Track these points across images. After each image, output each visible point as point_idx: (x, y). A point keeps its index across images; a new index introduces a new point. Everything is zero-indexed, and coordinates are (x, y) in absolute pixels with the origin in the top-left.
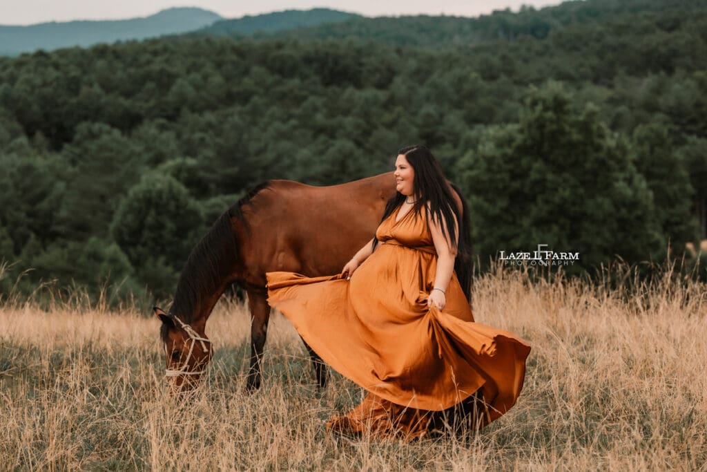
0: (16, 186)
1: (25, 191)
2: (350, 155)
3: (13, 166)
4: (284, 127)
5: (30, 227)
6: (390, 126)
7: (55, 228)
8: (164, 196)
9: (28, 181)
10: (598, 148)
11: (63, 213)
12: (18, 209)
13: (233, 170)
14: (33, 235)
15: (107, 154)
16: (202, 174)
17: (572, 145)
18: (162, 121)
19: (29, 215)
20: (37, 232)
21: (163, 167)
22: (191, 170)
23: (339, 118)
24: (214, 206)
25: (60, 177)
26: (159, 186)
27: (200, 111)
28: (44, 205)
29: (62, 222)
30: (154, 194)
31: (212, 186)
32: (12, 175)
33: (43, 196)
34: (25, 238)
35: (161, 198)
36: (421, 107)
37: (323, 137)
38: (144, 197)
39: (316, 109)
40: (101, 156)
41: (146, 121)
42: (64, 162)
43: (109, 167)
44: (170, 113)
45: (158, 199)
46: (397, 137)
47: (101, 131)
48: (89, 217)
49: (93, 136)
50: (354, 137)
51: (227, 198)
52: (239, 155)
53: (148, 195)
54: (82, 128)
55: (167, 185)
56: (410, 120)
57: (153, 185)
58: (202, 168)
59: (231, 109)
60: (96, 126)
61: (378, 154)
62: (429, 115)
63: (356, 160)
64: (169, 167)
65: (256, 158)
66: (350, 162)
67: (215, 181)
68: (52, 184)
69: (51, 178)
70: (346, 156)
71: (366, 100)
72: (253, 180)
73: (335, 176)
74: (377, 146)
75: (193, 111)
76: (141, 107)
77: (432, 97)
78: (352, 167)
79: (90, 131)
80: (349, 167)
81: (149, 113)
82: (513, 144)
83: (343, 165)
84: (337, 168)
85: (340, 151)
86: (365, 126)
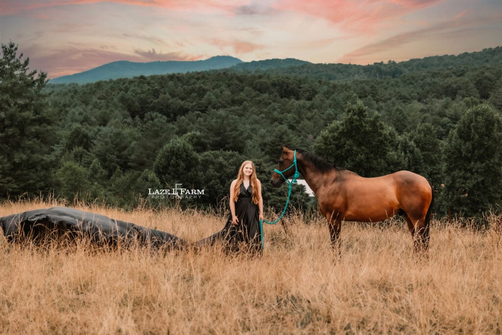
0: (112, 142)
1: (116, 145)
2: (285, 133)
3: (112, 133)
5: (118, 163)
6: (309, 119)
7: (130, 164)
8: (181, 150)
9: (118, 140)
11: (133, 157)
12: (112, 154)
13: (218, 139)
14: (118, 167)
15: (156, 128)
16: (203, 140)
19: (118, 157)
20: (121, 166)
21: (185, 135)
22: (198, 138)
24: (206, 156)
25: (135, 139)
26: (178, 145)
27: (218, 109)
28: (125, 153)
29: (133, 161)
30: (175, 149)
31: (209, 146)
32: (111, 137)
33: (126, 147)
35: (179, 151)
36: (326, 110)
37: (276, 123)
38: (171, 150)
39: (274, 109)
40: (153, 129)
41: (190, 112)
42: (137, 132)
43: (156, 135)
44: (203, 108)
45: (177, 152)
46: (313, 124)
47: (156, 117)
48: (145, 159)
49: (152, 119)
50: (291, 124)
51: (212, 152)
52: (222, 131)
53: (172, 149)
54: (148, 115)
55: (182, 144)
56: (320, 116)
57: (176, 144)
58: (203, 137)
59: (233, 108)
60: (154, 114)
61: (303, 132)
62: (330, 114)
63: (288, 135)
64: (188, 136)
65: (230, 133)
66: (284, 136)
67: (209, 144)
68: (130, 142)
69: (130, 139)
70: (283, 134)
71: (299, 106)
72: (228, 144)
73: (277, 143)
74: (303, 129)
75: (214, 108)
76: (188, 106)
77: (332, 105)
78: (285, 139)
79: (151, 116)
80: (283, 138)
81: (192, 108)
82: (338, 131)
83: (281, 138)
84: (278, 139)
85: (280, 131)
86: (298, 118)
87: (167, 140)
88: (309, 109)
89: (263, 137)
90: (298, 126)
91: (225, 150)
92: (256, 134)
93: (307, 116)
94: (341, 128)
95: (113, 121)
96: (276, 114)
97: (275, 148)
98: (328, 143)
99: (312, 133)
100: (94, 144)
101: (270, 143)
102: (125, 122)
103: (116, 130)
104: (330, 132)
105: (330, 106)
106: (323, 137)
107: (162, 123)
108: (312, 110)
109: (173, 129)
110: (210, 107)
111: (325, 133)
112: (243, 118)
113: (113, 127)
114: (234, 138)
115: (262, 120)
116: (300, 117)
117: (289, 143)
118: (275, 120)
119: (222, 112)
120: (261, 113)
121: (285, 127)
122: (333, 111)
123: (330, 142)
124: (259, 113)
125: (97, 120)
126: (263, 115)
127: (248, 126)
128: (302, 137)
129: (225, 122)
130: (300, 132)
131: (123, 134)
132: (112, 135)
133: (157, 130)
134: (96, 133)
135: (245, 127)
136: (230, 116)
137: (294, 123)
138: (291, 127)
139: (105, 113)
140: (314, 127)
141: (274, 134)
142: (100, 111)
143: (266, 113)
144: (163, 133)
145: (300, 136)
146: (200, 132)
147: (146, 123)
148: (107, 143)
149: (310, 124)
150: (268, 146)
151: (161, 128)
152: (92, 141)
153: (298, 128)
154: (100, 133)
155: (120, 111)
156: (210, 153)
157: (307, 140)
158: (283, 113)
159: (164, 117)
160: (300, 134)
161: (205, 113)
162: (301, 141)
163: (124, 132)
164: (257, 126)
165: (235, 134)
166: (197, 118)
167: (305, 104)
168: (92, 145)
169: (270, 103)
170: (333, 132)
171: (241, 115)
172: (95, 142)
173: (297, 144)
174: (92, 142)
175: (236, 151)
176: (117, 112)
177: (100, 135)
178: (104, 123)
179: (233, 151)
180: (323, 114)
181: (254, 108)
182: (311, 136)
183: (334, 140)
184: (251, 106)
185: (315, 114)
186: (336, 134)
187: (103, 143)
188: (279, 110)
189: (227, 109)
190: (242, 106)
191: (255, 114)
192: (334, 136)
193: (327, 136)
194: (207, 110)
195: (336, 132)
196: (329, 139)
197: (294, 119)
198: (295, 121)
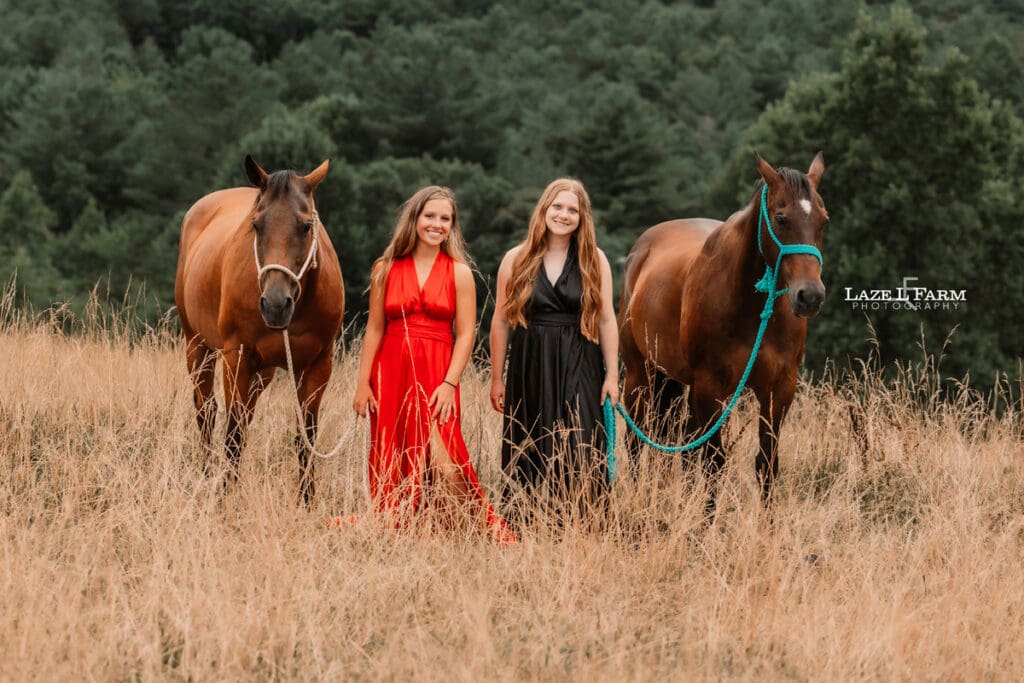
0: (74, 120)
1: (87, 129)
2: (629, 108)
3: (73, 89)
5: (90, 187)
6: (705, 67)
7: (128, 192)
8: (295, 153)
9: (93, 114)
10: (963, 122)
11: (140, 170)
12: (74, 158)
13: (417, 120)
14: (92, 201)
15: (217, 80)
16: (366, 121)
17: (917, 115)
18: (346, 34)
19: (91, 168)
20: (100, 197)
21: (309, 106)
22: (351, 115)
23: (628, 48)
24: (375, 175)
25: (146, 112)
26: (289, 136)
28: (116, 154)
29: (139, 183)
30: (279, 150)
31: (384, 143)
32: (69, 104)
33: (117, 139)
34: (81, 205)
35: (290, 156)
36: (760, 39)
37: (597, 77)
38: (264, 152)
39: (592, 32)
40: (207, 82)
41: (320, 33)
42: (155, 88)
43: (217, 100)
44: (361, 22)
45: (286, 158)
46: (717, 85)
47: (218, 43)
48: (179, 178)
49: (206, 50)
50: (647, 80)
51: (399, 163)
52: (429, 95)
53: (270, 149)
54: (192, 34)
55: (301, 135)
56: (738, 58)
57: (281, 135)
58: (368, 113)
59: (458, 23)
60: (212, 34)
61: (684, 109)
62: (771, 53)
63: (636, 117)
64: (318, 109)
65: (456, 104)
66: (627, 120)
67: (384, 135)
68: (132, 123)
69: (130, 113)
70: (621, 111)
71: (674, 22)
72: (448, 137)
73: (600, 141)
74: (684, 98)
75: (397, 21)
76: (315, 11)
77: (781, 24)
78: (629, 127)
79: (201, 41)
80: (623, 126)
81: (327, 20)
82: (823, 107)
83: (615, 125)
84: (606, 128)
85: (611, 101)
86: (667, 63)
87: (252, 118)
88: (707, 34)
89: (555, 119)
90: (668, 89)
91: (438, 157)
92: (536, 108)
93: (698, 56)
94: (834, 97)
95: (71, 52)
96: (596, 47)
97: (594, 156)
98: (789, 143)
99: (714, 113)
100: (15, 125)
101: (579, 141)
102: (111, 57)
103: (84, 82)
104: (797, 108)
105: (773, 28)
106: (773, 123)
107: (236, 62)
108: (713, 36)
109: (270, 83)
110: (383, 18)
111: (779, 110)
112: (491, 56)
113: (76, 72)
114: (469, 120)
115: (554, 67)
116: (674, 60)
117: (642, 141)
118: (594, 66)
119: (423, 33)
120: (550, 41)
121: (627, 90)
122: (782, 45)
123: (797, 141)
124: (542, 41)
125: (22, 47)
126: (554, 49)
127: (506, 85)
128: (680, 124)
129: (441, 66)
130: (672, 106)
131: (109, 96)
132: (74, 96)
133: (221, 87)
134: (23, 90)
135: (497, 84)
136: (458, 50)
137: (655, 78)
138: (648, 91)
139: (48, 25)
140: (721, 93)
141: (593, 111)
142: (31, 21)
143: (564, 43)
144: (240, 94)
145: (672, 121)
146: (359, 95)
147: (182, 61)
148: (55, 123)
149: (706, 82)
150: (571, 150)
151: (234, 80)
152: (8, 113)
153: (667, 96)
154: (34, 89)
155: (94, 20)
156: (392, 167)
157: (697, 135)
158: (618, 45)
159: (244, 44)
160: (674, 115)
161: (368, 36)
162: (677, 137)
163: (111, 90)
164: (534, 84)
165: (468, 106)
166: (342, 53)
167: (690, 16)
168: (8, 126)
169: (577, 12)
170: (808, 109)
171: (483, 48)
172: (18, 116)
173: (666, 145)
174: (8, 119)
175: (474, 161)
176: (84, 24)
177: (34, 97)
178: (44, 56)
179: (464, 161)
180: (747, 50)
181: (525, 26)
182: (708, 123)
183: (809, 136)
184: (516, 20)
185: (724, 52)
186: (816, 117)
187: (45, 123)
188: (607, 34)
189: (439, 25)
190: (486, 19)
191: (528, 43)
192: (809, 123)
193: (785, 120)
194: (374, 28)
195: (818, 109)
196: (792, 132)
197: (656, 64)
198: (657, 72)
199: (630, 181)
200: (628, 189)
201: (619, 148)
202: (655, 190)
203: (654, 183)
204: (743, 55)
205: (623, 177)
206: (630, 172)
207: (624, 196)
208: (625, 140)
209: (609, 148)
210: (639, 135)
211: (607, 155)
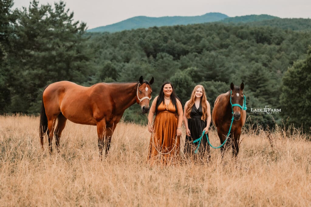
0: (133, 74)
2: (260, 69)
3: (133, 67)
4: (239, 57)
6: (278, 59)
8: (183, 81)
9: (137, 73)
13: (210, 73)
16: (199, 73)
18: (196, 53)
21: (186, 70)
22: (195, 72)
25: (149, 72)
26: (181, 77)
27: (210, 51)
30: (179, 80)
31: (203, 78)
32: (132, 71)
35: (181, 81)
36: (291, 52)
37: (253, 62)
38: (175, 81)
39: (252, 52)
40: (163, 65)
41: (190, 53)
42: (151, 67)
43: (165, 69)
44: (199, 50)
45: (180, 82)
46: (281, 63)
47: (165, 56)
48: (157, 87)
49: (162, 58)
50: (265, 62)
51: (206, 82)
52: (213, 67)
53: (177, 80)
54: (159, 55)
55: (184, 77)
56: (286, 57)
57: (179, 77)
58: (199, 71)
59: (221, 50)
60: (164, 54)
61: (273, 69)
62: (293, 55)
63: (262, 71)
64: (188, 70)
65: (219, 69)
66: (260, 71)
67: (203, 76)
68: (146, 75)
69: (145, 72)
70: (258, 69)
71: (271, 49)
72: (218, 76)
73: (254, 76)
74: (273, 66)
75: (207, 50)
76: (189, 48)
77: (296, 48)
78: (260, 73)
79: (161, 56)
80: (259, 73)
81: (191, 50)
82: (301, 67)
83: (257, 73)
84: (255, 73)
85: (256, 67)
86: (269, 58)
87: (172, 73)
89: (243, 71)
90: (270, 64)
91: (215, 81)
92: (238, 69)
93: (277, 56)
94: (304, 65)
95: (134, 59)
96: (253, 55)
97: (252, 80)
98: (294, 76)
99: (280, 69)
100: (120, 76)
101: (249, 77)
102: (143, 60)
103: (135, 66)
104: (295, 68)
105: (294, 49)
106: (290, 71)
107: (169, 60)
108: (280, 52)
109: (177, 65)
110: (204, 49)
111: (291, 68)
112: (229, 58)
113: (133, 63)
114: (222, 72)
115: (243, 60)
116: (271, 57)
117: (263, 76)
118: (253, 59)
119: (213, 53)
120: (242, 54)
121: (260, 65)
122: (296, 53)
123: (295, 75)
124: (240, 54)
125: (123, 58)
126: (243, 56)
127: (232, 64)
128: (273, 72)
129: (216, 60)
130: (271, 68)
131: (141, 69)
132: (133, 69)
133: (166, 66)
134: (122, 68)
135: (230, 64)
136: (219, 56)
137: (267, 62)
138: (265, 65)
139: (128, 53)
140: (282, 65)
141: (252, 70)
142: (125, 52)
143: (246, 54)
144: (170, 68)
145: (271, 71)
146: (197, 67)
147: (157, 60)
148: (129, 75)
149: (279, 62)
150: (247, 79)
151: (169, 64)
152: (118, 73)
153: (269, 65)
154: (124, 68)
155: (139, 52)
156: (205, 83)
157: (277, 74)
158: (258, 54)
159: (171, 57)
160: (271, 70)
161: (201, 54)
162: (271, 75)
163: (141, 67)
164: (239, 64)
165: (223, 69)
166: (195, 58)
167: (275, 47)
168: (118, 76)
169: (249, 47)
170: (298, 68)
171: (227, 56)
172: (120, 74)
173: (269, 77)
174: (118, 74)
175: (223, 82)
176: (136, 53)
177: (124, 69)
178: (127, 60)
179: (221, 82)
180: (288, 55)
181: (236, 51)
182: (279, 72)
183: (298, 74)
184: (235, 49)
185: (283, 55)
186: (300, 70)
187: (127, 75)
188: (255, 52)
189: (217, 51)
190: (228, 49)
191: (237, 55)
192: (298, 71)
193: (293, 71)
194: (202, 52)
195: (300, 68)
196: (294, 73)
197: (267, 58)
198: (267, 60)
199: (261, 85)
200: (260, 87)
201: (258, 78)
202: (266, 87)
203: (266, 86)
204: (287, 56)
205: (259, 84)
206: (261, 83)
207: (259, 89)
208: (259, 76)
209: (256, 78)
210: (262, 75)
211: (255, 80)
